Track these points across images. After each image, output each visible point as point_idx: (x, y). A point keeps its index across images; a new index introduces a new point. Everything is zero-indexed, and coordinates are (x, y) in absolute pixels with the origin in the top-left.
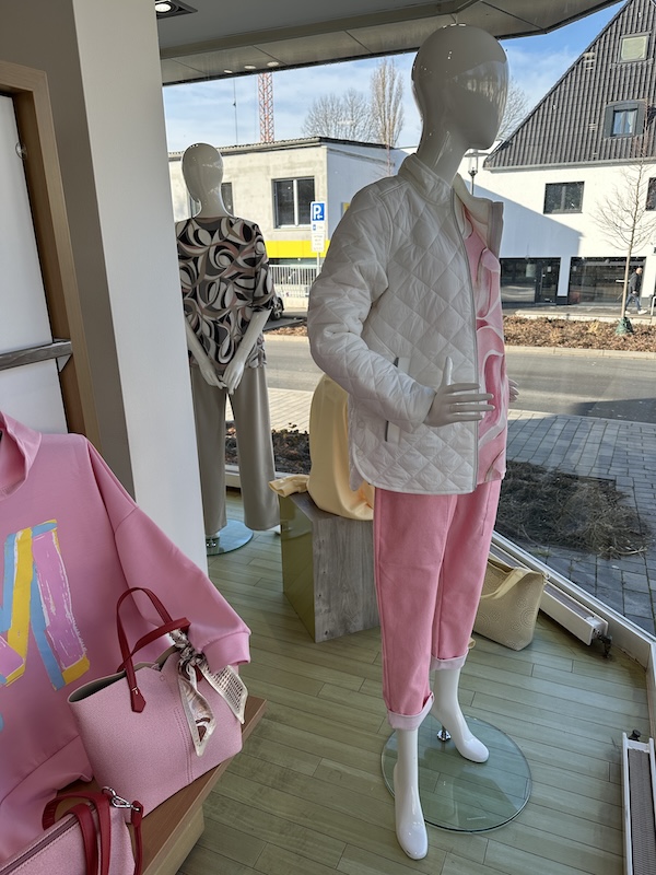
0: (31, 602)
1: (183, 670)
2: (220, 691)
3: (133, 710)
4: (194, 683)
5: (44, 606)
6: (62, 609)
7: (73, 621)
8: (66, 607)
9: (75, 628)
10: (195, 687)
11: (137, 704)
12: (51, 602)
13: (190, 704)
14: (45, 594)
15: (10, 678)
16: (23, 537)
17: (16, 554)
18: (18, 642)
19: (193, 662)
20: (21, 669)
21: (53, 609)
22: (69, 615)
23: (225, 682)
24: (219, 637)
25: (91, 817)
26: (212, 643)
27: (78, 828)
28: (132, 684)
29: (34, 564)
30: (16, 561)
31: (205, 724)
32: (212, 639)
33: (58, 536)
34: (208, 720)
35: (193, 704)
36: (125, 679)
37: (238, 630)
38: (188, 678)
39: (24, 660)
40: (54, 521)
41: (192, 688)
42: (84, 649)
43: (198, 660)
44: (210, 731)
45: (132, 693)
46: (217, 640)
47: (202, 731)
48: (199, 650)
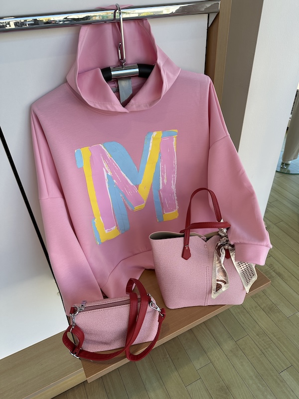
0: (154, 173)
1: (218, 249)
2: (239, 270)
3: (182, 257)
4: (223, 258)
5: (161, 178)
6: (170, 183)
7: (175, 190)
8: (172, 182)
9: (175, 195)
10: (222, 262)
11: (186, 254)
12: (165, 177)
13: (217, 269)
14: (163, 171)
15: (137, 208)
16: (156, 135)
17: (151, 144)
18: (144, 191)
19: (226, 247)
20: (143, 205)
21: (165, 181)
22: (173, 187)
23: (244, 267)
24: (247, 242)
25: (137, 305)
26: (240, 243)
27: (129, 307)
28: (186, 243)
29: (160, 153)
30: (150, 149)
31: (223, 284)
32: (242, 241)
33: (177, 141)
34: (225, 283)
35: (219, 270)
36: (182, 239)
37: (262, 244)
38: (220, 255)
39: (145, 202)
40: (176, 131)
41: (220, 262)
42: (177, 207)
43: (230, 247)
44: (224, 289)
45: (184, 248)
46: (245, 244)
47: (219, 287)
48: (232, 243)
